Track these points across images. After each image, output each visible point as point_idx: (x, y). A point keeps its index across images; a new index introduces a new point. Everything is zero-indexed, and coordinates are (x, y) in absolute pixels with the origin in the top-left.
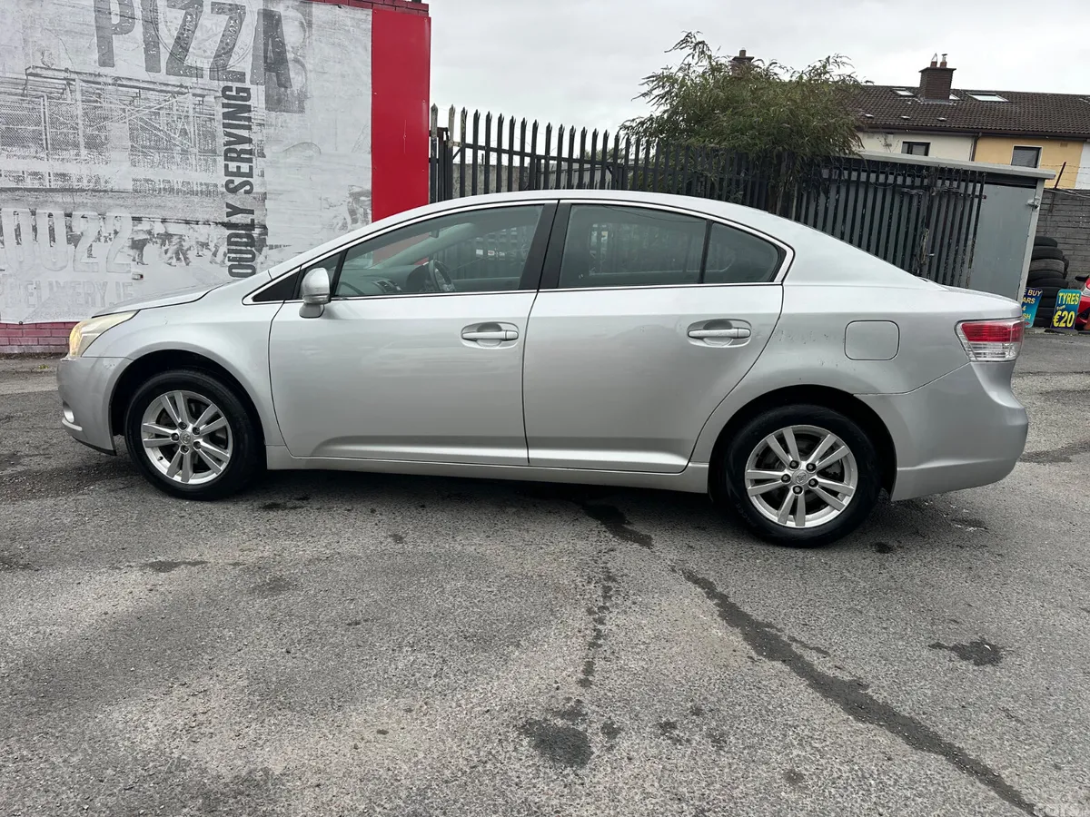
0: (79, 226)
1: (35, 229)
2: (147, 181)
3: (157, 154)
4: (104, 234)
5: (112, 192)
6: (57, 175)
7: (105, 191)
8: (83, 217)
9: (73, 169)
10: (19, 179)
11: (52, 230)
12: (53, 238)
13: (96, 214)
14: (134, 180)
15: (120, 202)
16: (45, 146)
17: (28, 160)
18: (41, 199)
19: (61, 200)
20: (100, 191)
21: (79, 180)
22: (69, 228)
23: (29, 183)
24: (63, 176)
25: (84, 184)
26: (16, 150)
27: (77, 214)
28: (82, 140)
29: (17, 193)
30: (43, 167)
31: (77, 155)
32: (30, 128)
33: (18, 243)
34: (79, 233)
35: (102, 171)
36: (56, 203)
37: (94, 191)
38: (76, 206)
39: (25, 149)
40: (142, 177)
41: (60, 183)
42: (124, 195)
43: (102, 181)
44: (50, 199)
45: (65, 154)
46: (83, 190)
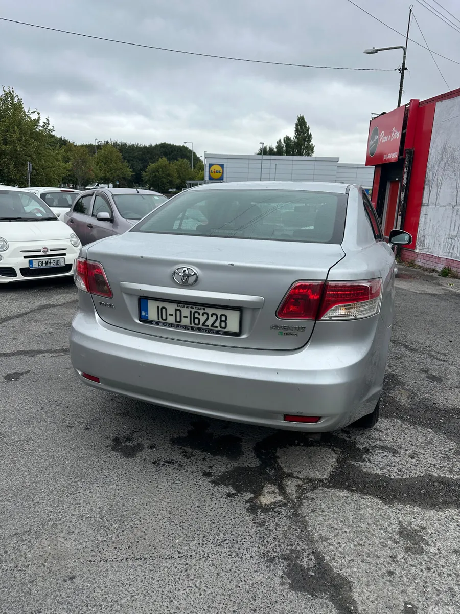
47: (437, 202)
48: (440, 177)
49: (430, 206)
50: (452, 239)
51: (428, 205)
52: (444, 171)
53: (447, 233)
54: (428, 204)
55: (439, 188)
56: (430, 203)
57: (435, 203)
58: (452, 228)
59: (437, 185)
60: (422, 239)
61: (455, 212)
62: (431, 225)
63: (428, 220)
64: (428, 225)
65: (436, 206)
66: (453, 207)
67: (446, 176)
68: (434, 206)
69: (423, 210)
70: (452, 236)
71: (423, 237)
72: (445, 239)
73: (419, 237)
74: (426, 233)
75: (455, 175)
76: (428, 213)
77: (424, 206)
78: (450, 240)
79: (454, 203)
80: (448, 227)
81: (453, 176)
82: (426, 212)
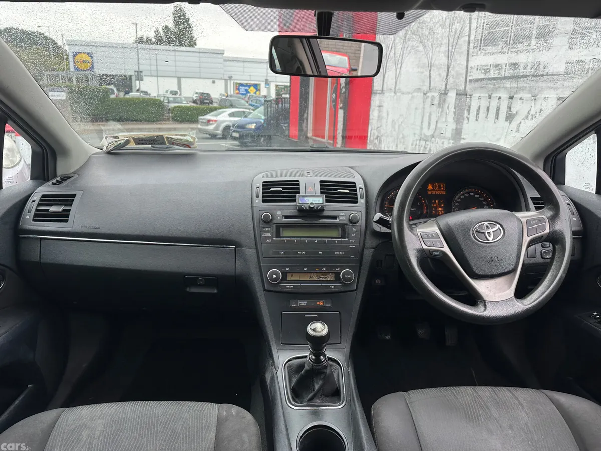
0: (517, 106)
1: (488, 109)
2: (579, 62)
3: (595, 33)
4: (532, 112)
5: (547, 75)
6: (511, 64)
7: (542, 75)
8: (521, 99)
9: (522, 58)
10: (487, 71)
11: (498, 110)
12: (497, 117)
13: (530, 95)
14: (567, 63)
15: (551, 85)
16: (508, 42)
17: (496, 55)
18: (497, 86)
19: (508, 86)
20: (539, 76)
21: (525, 68)
22: (510, 108)
23: (493, 74)
24: (515, 65)
25: (528, 71)
26: (490, 49)
27: (517, 96)
28: (535, 32)
29: (484, 82)
30: (503, 59)
31: (529, 45)
32: (502, 29)
33: (477, 120)
34: (514, 112)
35: (544, 57)
36: (505, 88)
37: (534, 76)
38: (519, 89)
39: (496, 47)
40: (575, 59)
41: (512, 71)
42: (556, 77)
43: (541, 67)
44: (502, 86)
45: (520, 46)
46: (526, 76)
47: (397, 88)
48: (399, 51)
49: (386, 94)
50: (426, 141)
51: (382, 92)
52: (404, 42)
53: (418, 132)
54: (382, 90)
55: (399, 66)
56: (385, 88)
57: (393, 89)
58: (425, 124)
59: (395, 63)
60: (376, 141)
61: (429, 100)
62: (390, 120)
63: (384, 115)
64: (384, 121)
65: (395, 93)
66: (425, 94)
67: (409, 49)
68: (393, 94)
69: (375, 101)
70: (425, 136)
71: (377, 138)
72: (413, 141)
73: (372, 138)
74: (382, 131)
75: (425, 47)
76: (385, 105)
77: (376, 93)
78: (423, 143)
79: (425, 88)
80: (419, 123)
81: (421, 48)
82: (380, 103)
